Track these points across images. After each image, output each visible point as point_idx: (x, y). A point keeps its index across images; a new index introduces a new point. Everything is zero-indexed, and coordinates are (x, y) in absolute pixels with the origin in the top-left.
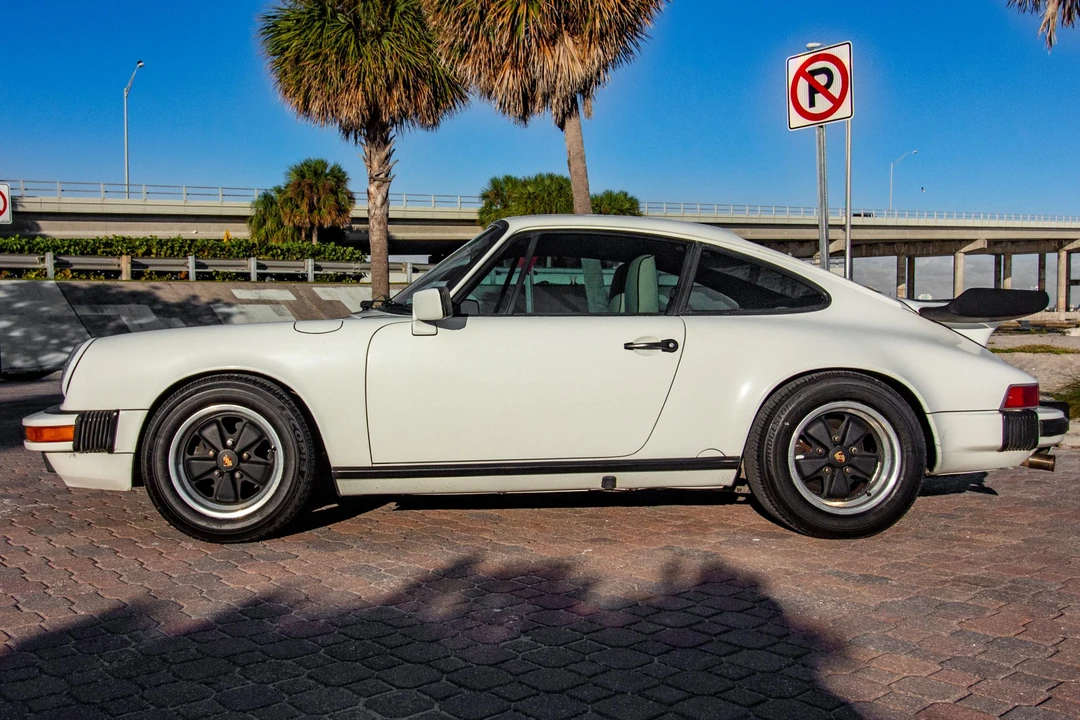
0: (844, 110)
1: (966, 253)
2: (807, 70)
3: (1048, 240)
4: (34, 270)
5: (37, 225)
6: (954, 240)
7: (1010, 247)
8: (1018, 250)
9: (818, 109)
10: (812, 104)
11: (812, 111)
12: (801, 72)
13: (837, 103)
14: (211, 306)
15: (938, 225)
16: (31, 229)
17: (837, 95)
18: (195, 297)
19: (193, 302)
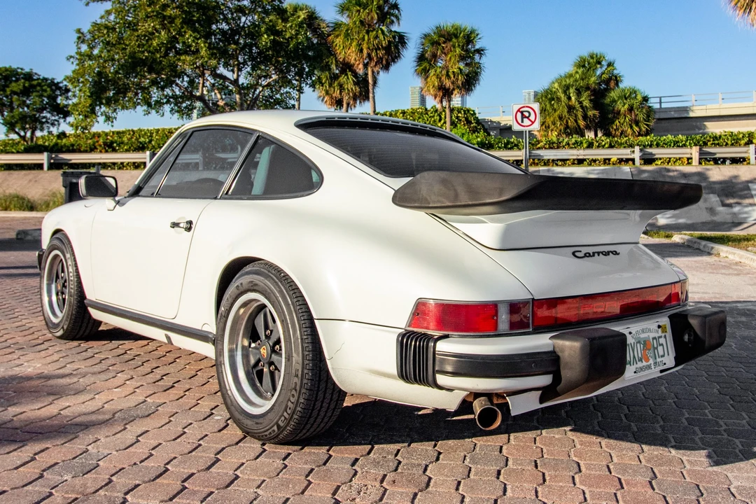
4: (660, 159)
5: (705, 125)
14: (750, 185)
16: (700, 129)
18: (736, 177)
19: (734, 181)
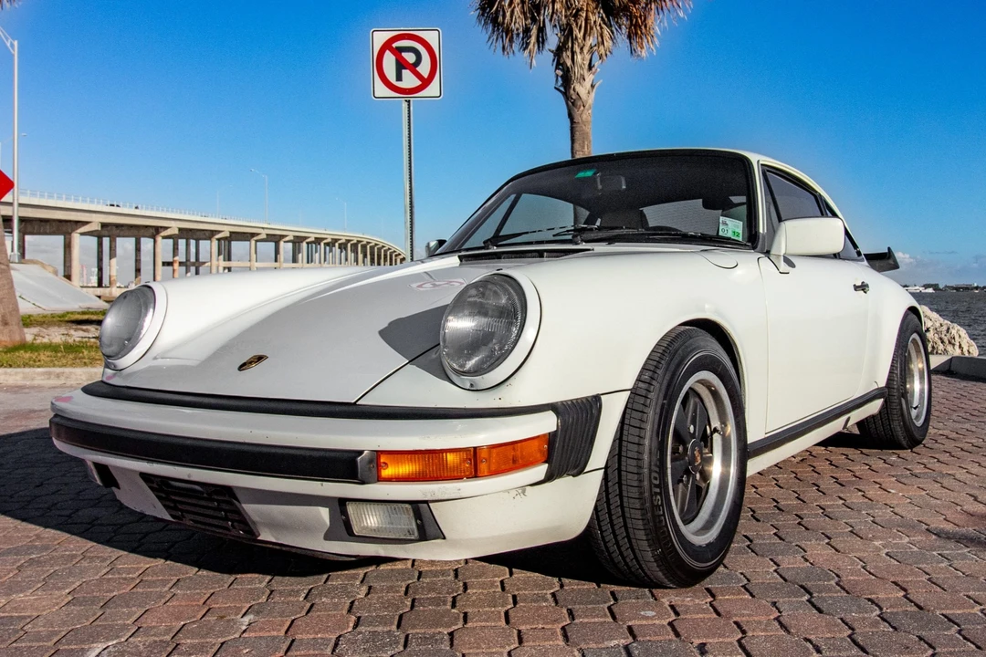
0: (433, 89)
1: (82, 234)
2: (394, 45)
3: (147, 227)
6: (70, 221)
7: (115, 231)
8: (122, 233)
9: (405, 84)
10: (399, 78)
11: (399, 84)
12: (387, 46)
13: (426, 82)
15: (58, 206)
17: (426, 75)
